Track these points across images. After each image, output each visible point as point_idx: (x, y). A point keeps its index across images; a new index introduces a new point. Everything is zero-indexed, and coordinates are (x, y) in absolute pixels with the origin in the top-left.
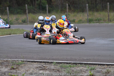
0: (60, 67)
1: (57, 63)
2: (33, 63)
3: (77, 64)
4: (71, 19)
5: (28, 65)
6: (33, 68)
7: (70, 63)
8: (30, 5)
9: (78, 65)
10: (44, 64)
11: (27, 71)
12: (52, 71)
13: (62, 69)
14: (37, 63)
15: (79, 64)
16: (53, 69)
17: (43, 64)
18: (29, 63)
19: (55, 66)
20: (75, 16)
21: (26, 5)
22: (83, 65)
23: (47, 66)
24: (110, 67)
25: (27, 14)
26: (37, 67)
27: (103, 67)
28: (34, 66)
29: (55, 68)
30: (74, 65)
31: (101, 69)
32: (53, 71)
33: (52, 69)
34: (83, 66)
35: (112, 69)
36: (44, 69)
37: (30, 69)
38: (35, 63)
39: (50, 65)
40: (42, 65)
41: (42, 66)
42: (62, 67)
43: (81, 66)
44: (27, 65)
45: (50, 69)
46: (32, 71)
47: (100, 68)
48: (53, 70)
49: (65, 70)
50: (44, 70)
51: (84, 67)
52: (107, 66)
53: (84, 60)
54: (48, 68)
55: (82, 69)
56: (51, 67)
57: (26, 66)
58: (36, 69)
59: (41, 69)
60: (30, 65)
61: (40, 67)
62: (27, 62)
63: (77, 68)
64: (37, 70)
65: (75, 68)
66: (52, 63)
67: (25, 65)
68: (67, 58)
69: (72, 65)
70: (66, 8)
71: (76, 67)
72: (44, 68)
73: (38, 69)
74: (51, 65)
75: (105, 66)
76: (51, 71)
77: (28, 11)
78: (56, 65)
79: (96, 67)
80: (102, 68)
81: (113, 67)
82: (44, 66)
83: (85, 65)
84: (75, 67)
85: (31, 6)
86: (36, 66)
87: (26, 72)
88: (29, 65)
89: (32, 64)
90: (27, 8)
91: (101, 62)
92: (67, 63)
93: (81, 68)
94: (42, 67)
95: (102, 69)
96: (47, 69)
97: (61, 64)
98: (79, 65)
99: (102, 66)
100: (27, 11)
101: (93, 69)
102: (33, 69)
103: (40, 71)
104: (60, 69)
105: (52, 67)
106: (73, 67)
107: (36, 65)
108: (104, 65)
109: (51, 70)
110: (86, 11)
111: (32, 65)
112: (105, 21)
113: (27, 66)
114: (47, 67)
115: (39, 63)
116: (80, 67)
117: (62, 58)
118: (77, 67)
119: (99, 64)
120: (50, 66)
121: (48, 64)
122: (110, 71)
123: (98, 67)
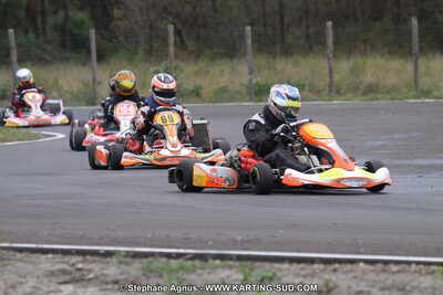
0: (143, 269)
1: (128, 254)
2: (34, 257)
3: (206, 260)
4: (185, 86)
5: (18, 265)
6: (38, 277)
7: (179, 256)
8: (26, 32)
9: (211, 261)
10: (80, 258)
11: (13, 287)
12: (110, 286)
13: (150, 278)
14: (50, 256)
15: (216, 257)
16: (113, 278)
17: (74, 259)
18: (19, 255)
19: (124, 267)
20: (197, 74)
21: (11, 31)
22: (231, 263)
23: (92, 266)
24: (335, 270)
25: (16, 65)
26: (52, 273)
27: (308, 269)
28: (41, 266)
29: (121, 274)
30: (197, 263)
31: (301, 279)
32: (116, 287)
33: (109, 279)
34: (230, 268)
35: (341, 276)
36: (78, 279)
37: (23, 280)
38: (44, 257)
39: (100, 262)
40: (73, 265)
41: (71, 269)
42: (148, 272)
43: (223, 267)
44: (12, 262)
45: (102, 278)
46: (34, 287)
47: (296, 275)
48: (116, 282)
49: (160, 281)
50: (77, 281)
51: (235, 270)
52: (322, 267)
53: (235, 244)
54: (96, 277)
55: (228, 277)
56: (105, 272)
57: (9, 267)
58: (46, 280)
59: (67, 278)
60: (25, 262)
61: (64, 272)
62: (11, 253)
63: (209, 273)
64: (50, 281)
65: (199, 275)
66: (109, 254)
67: (6, 265)
69: (190, 263)
70: (165, 42)
71: (204, 269)
72: (78, 275)
73: (54, 280)
74: (107, 263)
75: (316, 266)
76: (104, 287)
77: (18, 52)
78: (127, 263)
79: (280, 270)
80: (303, 273)
81: (345, 270)
82: (80, 266)
83: (237, 264)
84: (200, 271)
85: (32, 36)
86: (49, 267)
87: (10, 290)
88: (21, 264)
89: (34, 259)
90: (13, 43)
91: (299, 251)
92: (169, 256)
93: (224, 274)
94: (70, 273)
95: (304, 276)
96: (89, 280)
97: (144, 260)
98: (218, 262)
99: (302, 265)
100: (14, 56)
101: (271, 279)
102: (35, 279)
103: (62, 287)
104: (144, 278)
105: (112, 270)
106: (193, 271)
107: (46, 263)
108: (312, 261)
109: (107, 283)
110: (245, 54)
111: (31, 262)
112: (319, 92)
113: (14, 269)
114: (90, 271)
115: (60, 255)
116: (219, 270)
117: (150, 236)
118: (208, 270)
119: (292, 260)
120: (104, 266)
121: (96, 258)
122: (336, 287)
123: (288, 269)
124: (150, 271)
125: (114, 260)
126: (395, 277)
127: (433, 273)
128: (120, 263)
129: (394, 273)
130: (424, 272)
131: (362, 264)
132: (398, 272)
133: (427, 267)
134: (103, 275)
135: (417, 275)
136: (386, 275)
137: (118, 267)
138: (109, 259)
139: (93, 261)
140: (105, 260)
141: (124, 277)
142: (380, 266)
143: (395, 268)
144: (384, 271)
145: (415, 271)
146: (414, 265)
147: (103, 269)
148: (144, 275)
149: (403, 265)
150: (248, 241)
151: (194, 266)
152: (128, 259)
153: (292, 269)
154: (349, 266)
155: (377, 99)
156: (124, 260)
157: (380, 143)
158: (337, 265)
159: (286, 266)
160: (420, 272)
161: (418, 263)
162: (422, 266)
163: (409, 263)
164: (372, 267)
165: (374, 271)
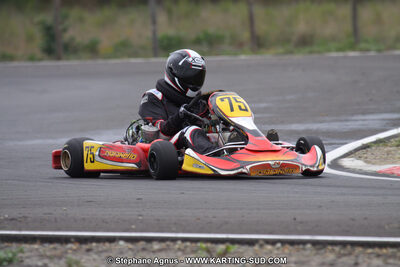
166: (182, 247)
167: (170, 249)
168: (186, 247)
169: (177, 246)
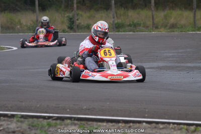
0: (29, 125)
1: (22, 116)
3: (63, 120)
4: (82, 24)
7: (49, 118)
13: (32, 130)
16: (13, 130)
19: (19, 124)
20: (89, 18)
23: (3, 123)
24: (130, 127)
27: (116, 125)
29: (18, 128)
30: (58, 122)
33: (10, 130)
34: (75, 125)
39: (8, 121)
43: (71, 124)
45: (7, 130)
48: (14, 132)
51: (77, 126)
52: (123, 125)
54: (4, 129)
56: (9, 126)
63: (64, 128)
66: (13, 116)
68: (48, 106)
69: (54, 121)
71: (61, 125)
74: (11, 121)
75: (120, 124)
78: (21, 122)
81: (135, 127)
83: (79, 122)
84: (59, 127)
91: (113, 116)
92: (44, 118)
93: (73, 127)
96: (1, 131)
98: (69, 121)
99: (114, 124)
104: (28, 130)
105: (13, 125)
106: (55, 126)
108: (118, 121)
112: (148, 27)
116: (69, 126)
117: (38, 106)
118: (63, 126)
120: (9, 123)
121: (6, 119)
123: (106, 126)
124: (33, 126)
125: (15, 120)
126: (161, 131)
127: (181, 129)
128: (18, 121)
129: (160, 129)
130: (177, 128)
131: (144, 124)
132: (163, 128)
133: (178, 126)
134: (7, 128)
135: (173, 130)
136: (156, 130)
137: (16, 124)
138: (12, 119)
139: (4, 120)
140: (10, 119)
141: (19, 129)
142: (154, 125)
143: (161, 126)
144: (155, 127)
145: (172, 128)
146: (172, 125)
147: (9, 124)
148: (29, 128)
149: (166, 125)
150: (89, 109)
151: (56, 123)
152: (22, 119)
153: (108, 126)
154: (138, 125)
155: (173, 32)
156: (20, 119)
157: (171, 54)
158: (131, 124)
159: (105, 124)
160: (174, 129)
161: (174, 123)
162: (176, 125)
163: (169, 123)
164: (149, 126)
165: (150, 128)
166: (173, 127)
167: (167, 128)
168: (175, 127)
169: (171, 127)
